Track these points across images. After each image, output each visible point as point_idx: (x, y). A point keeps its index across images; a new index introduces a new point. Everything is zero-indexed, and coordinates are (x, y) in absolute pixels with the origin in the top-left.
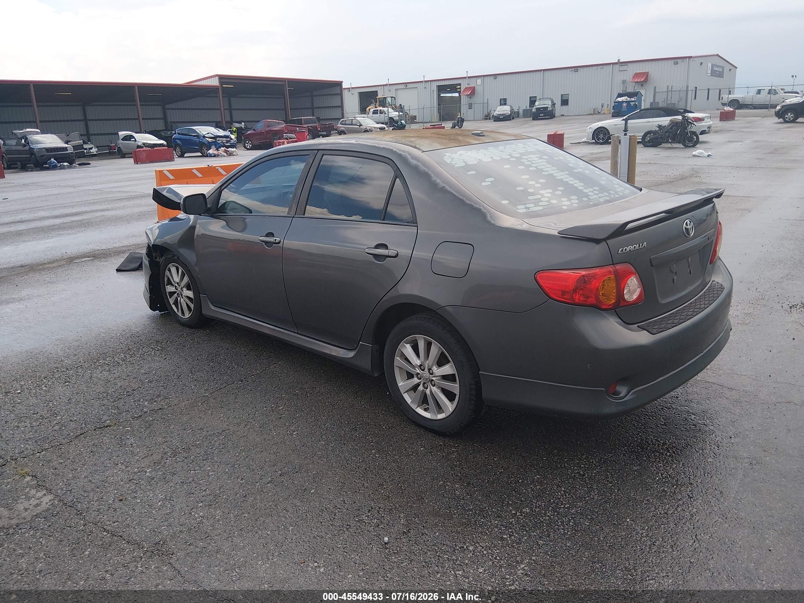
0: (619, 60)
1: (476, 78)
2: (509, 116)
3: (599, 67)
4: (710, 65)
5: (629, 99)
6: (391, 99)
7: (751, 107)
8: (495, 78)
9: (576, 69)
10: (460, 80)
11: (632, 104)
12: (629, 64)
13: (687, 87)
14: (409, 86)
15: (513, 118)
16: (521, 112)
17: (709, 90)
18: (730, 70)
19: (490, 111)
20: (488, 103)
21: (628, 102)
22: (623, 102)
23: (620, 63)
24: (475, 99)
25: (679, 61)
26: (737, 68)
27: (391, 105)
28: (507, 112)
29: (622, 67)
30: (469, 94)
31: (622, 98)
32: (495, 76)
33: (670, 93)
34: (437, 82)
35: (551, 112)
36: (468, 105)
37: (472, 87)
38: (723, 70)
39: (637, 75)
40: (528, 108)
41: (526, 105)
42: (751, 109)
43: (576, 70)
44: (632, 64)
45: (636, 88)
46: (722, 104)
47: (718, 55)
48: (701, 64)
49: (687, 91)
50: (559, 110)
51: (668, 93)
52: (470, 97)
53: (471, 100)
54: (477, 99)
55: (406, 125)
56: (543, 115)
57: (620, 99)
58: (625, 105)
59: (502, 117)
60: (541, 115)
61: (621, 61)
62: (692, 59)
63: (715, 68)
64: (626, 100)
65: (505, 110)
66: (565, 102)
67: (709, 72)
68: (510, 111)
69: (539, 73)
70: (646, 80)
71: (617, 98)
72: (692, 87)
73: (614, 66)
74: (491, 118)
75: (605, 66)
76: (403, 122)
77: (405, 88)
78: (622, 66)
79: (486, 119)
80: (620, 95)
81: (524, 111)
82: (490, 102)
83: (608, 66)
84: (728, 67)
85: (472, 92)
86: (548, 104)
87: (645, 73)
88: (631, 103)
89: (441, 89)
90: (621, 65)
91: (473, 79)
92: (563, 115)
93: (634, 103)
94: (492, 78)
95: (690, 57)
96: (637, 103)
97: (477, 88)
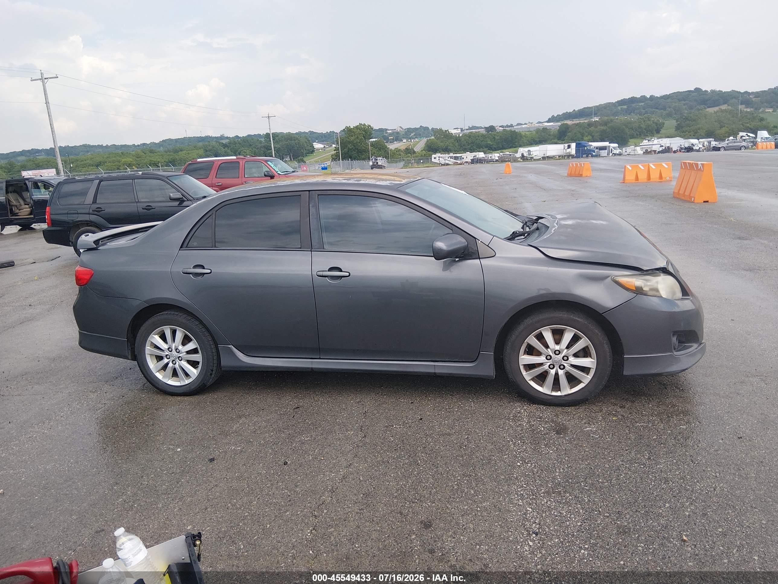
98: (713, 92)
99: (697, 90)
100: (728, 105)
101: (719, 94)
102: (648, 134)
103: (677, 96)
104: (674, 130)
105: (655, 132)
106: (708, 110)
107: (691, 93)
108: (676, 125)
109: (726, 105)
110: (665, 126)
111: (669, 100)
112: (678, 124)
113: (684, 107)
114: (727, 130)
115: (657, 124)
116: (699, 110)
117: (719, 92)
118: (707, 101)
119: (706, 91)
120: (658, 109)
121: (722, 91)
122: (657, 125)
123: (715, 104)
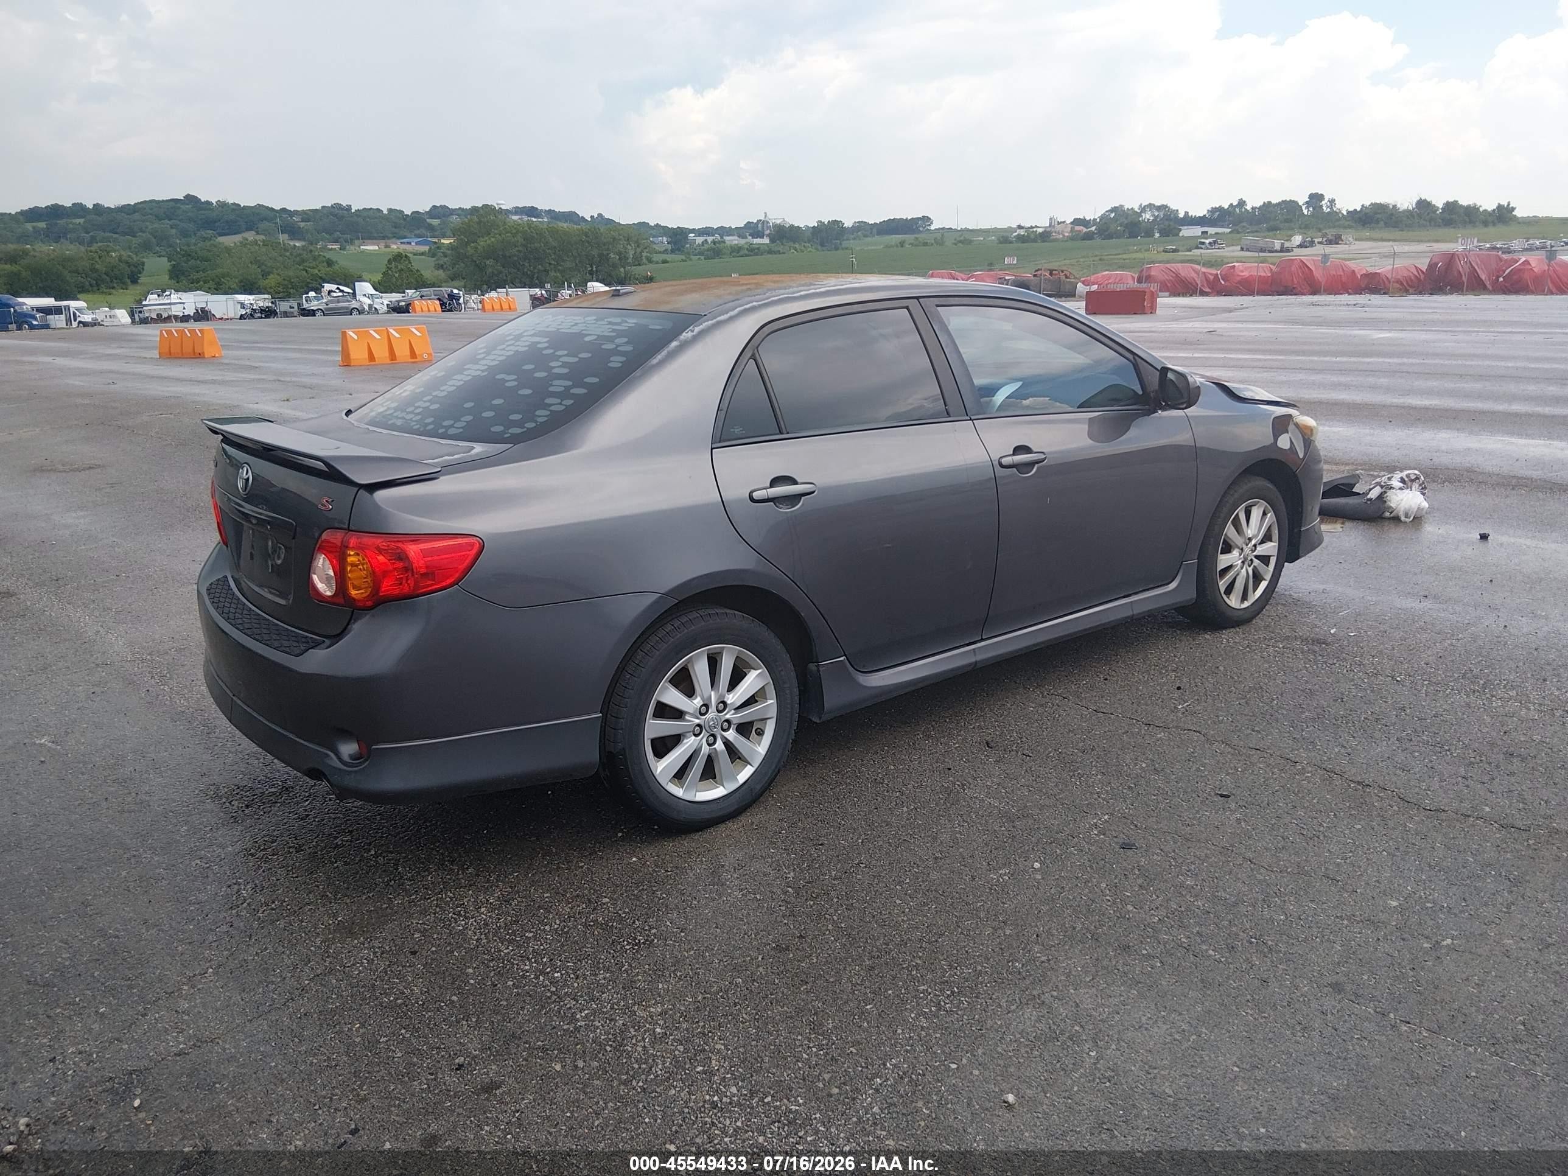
98: (222, 205)
99: (190, 199)
100: (258, 233)
101: (234, 210)
102: (115, 285)
103: (151, 209)
104: (167, 277)
105: (129, 281)
106: (221, 239)
107: (178, 205)
108: (170, 268)
109: (253, 233)
110: (145, 268)
111: (137, 216)
112: (174, 266)
113: (174, 231)
114: (280, 279)
115: (129, 264)
116: (205, 239)
117: (234, 207)
118: (215, 222)
119: (208, 203)
120: (116, 233)
121: (239, 205)
122: (129, 266)
123: (231, 228)
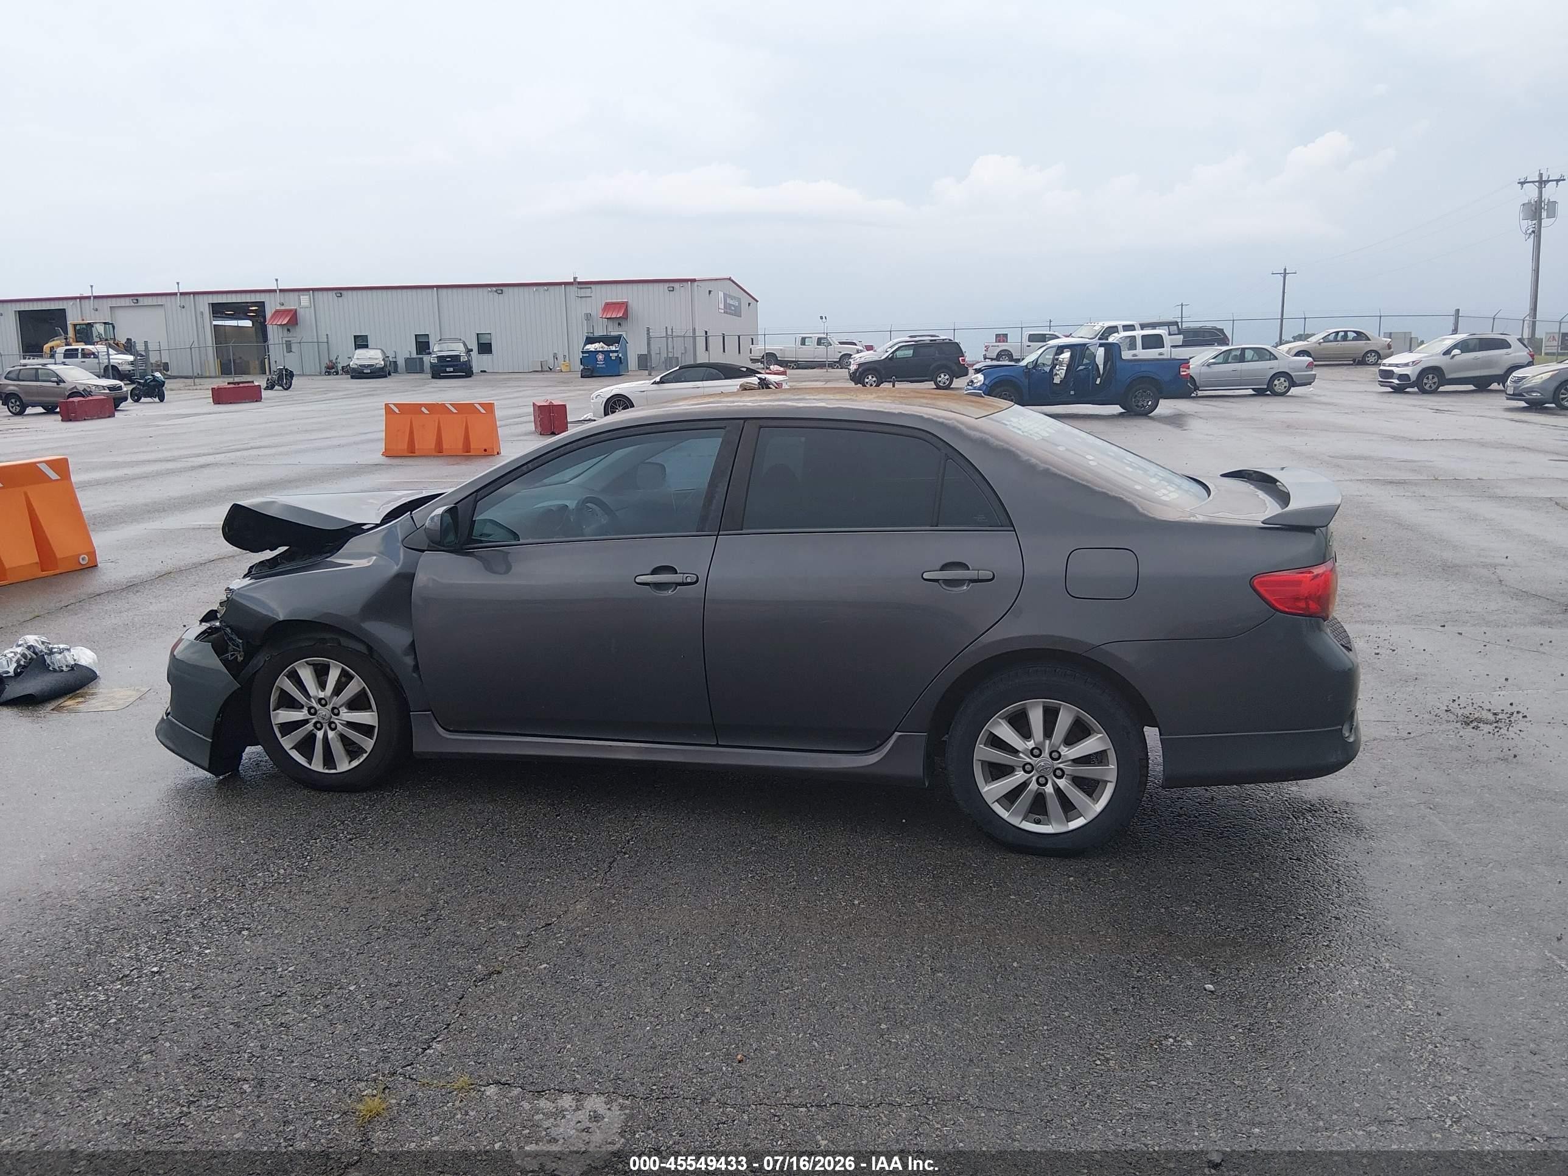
0: (575, 278)
1: (297, 294)
2: (382, 369)
3: (541, 288)
4: (721, 294)
5: (606, 348)
6: (105, 328)
7: (793, 365)
8: (339, 295)
9: (499, 288)
10: (263, 295)
11: (613, 355)
12: (593, 287)
13: (694, 330)
14: (143, 301)
15: (390, 374)
16: (401, 362)
17: (724, 337)
18: (749, 304)
19: (337, 359)
20: (328, 343)
21: (606, 353)
22: (597, 352)
23: (575, 283)
24: (299, 334)
25: (676, 285)
26: (757, 301)
27: (106, 340)
28: (377, 361)
29: (582, 290)
30: (285, 322)
31: (593, 345)
32: (339, 291)
33: (670, 339)
34: (210, 296)
35: (466, 365)
36: (285, 345)
37: (291, 310)
38: (740, 304)
39: (608, 306)
40: (414, 355)
41: (409, 349)
42: (793, 368)
43: (500, 292)
44: (598, 287)
45: (609, 330)
46: (751, 360)
47: (730, 279)
48: (710, 292)
49: (694, 338)
50: (478, 362)
51: (667, 339)
52: (288, 330)
53: (290, 335)
54: (304, 333)
55: (167, 381)
56: (452, 369)
57: (591, 347)
58: (600, 357)
59: (369, 371)
60: (448, 369)
61: (578, 280)
62: (696, 283)
63: (729, 301)
64: (601, 349)
65: (371, 356)
66: (485, 348)
67: (722, 306)
68: (383, 360)
69: (430, 291)
70: (625, 317)
71: (585, 345)
72: (700, 333)
73: (568, 287)
74: (340, 372)
75: (551, 288)
76: (158, 374)
77: (133, 304)
78: (581, 288)
79: (329, 374)
80: (590, 340)
81: (407, 360)
82: (332, 340)
83: (557, 288)
84: (745, 299)
85: (293, 320)
86: (458, 349)
87: (623, 303)
88: (611, 355)
89: (218, 310)
90: (579, 286)
91: (291, 294)
92: (485, 371)
93: (616, 354)
94: (331, 294)
95: (693, 281)
96: (620, 355)
97: (301, 313)
